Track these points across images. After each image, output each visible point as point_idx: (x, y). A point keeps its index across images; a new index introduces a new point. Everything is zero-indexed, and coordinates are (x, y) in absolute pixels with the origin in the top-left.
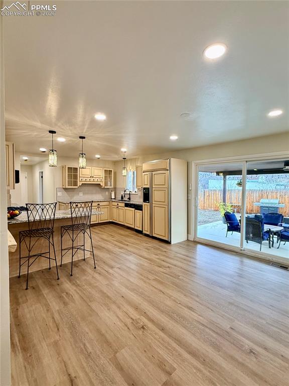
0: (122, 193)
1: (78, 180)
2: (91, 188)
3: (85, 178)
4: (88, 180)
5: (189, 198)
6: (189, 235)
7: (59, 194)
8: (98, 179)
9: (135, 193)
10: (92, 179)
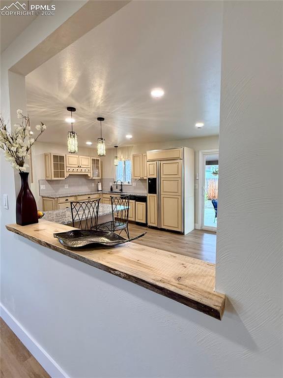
0: (111, 184)
1: (65, 171)
2: (77, 179)
3: (72, 168)
4: (75, 170)
5: (197, 188)
6: (196, 224)
7: (43, 187)
8: (86, 169)
9: (128, 184)
10: (79, 169)
